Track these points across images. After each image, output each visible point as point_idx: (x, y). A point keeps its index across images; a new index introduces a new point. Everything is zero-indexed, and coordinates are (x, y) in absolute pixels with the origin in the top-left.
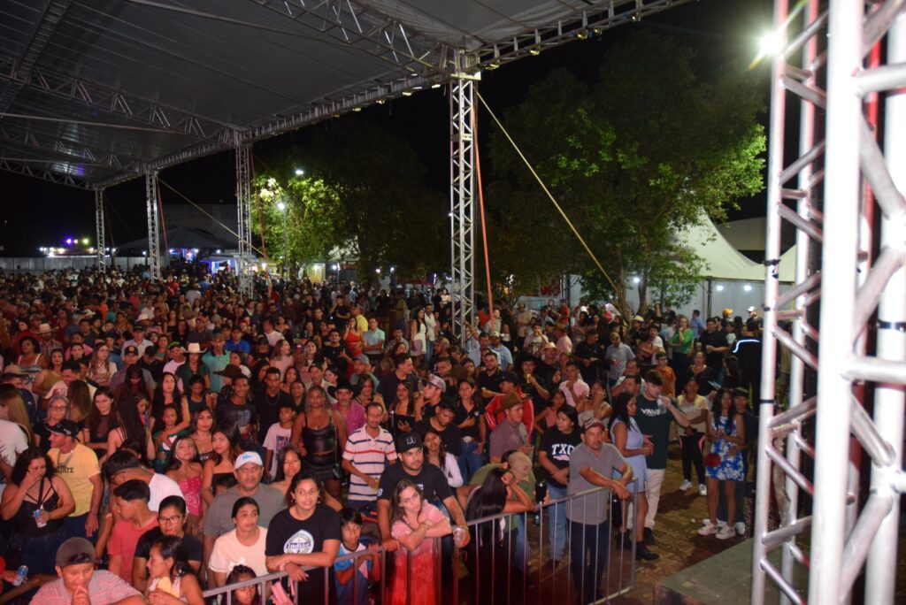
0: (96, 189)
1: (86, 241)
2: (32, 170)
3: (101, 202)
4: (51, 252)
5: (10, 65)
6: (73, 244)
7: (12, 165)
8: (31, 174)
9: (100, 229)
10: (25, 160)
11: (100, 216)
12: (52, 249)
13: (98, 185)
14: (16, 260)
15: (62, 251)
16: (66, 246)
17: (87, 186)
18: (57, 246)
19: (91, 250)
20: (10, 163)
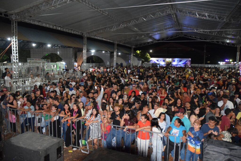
0: (238, 46)
1: (231, 60)
2: (222, 42)
3: (239, 50)
4: (221, 63)
5: (224, 18)
6: (227, 61)
7: (217, 42)
8: (221, 43)
9: (238, 57)
10: (220, 40)
11: (238, 54)
12: (222, 62)
13: (239, 45)
14: (213, 65)
15: (224, 63)
16: (225, 61)
17: (235, 46)
18: (223, 61)
19: (232, 63)
20: (216, 41)
